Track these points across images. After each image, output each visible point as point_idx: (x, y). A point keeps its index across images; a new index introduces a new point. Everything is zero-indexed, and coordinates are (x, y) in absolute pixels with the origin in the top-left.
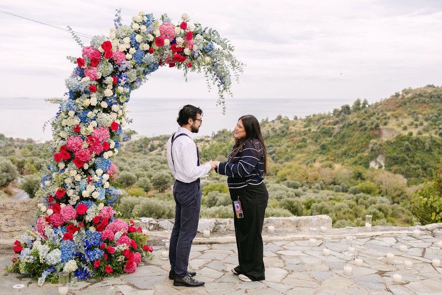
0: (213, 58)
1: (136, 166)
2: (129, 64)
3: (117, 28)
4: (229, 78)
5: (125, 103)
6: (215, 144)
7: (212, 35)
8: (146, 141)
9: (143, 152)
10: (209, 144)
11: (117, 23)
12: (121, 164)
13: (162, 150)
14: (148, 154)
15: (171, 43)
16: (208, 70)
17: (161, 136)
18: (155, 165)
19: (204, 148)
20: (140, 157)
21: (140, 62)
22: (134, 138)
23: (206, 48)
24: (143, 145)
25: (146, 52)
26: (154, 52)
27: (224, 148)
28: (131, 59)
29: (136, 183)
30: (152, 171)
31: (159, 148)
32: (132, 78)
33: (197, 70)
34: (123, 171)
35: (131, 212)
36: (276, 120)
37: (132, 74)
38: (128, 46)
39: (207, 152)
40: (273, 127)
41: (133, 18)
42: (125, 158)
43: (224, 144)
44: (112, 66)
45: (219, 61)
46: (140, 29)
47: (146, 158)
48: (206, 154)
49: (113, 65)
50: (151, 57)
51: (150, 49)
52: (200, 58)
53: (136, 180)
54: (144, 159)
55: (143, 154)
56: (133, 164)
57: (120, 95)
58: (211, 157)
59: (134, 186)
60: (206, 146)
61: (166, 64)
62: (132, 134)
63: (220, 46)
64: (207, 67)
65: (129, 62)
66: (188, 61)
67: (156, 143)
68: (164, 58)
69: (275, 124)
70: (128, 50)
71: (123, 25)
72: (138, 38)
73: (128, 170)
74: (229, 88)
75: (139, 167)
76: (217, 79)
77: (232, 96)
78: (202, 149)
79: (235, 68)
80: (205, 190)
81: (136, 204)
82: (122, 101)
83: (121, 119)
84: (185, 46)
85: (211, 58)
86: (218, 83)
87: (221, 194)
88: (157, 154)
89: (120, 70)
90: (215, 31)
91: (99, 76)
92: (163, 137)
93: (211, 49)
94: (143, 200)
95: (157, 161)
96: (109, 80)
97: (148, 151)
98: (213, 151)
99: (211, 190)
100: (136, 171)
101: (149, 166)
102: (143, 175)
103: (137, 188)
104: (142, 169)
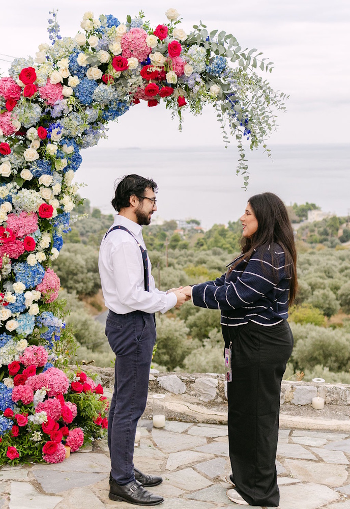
1: (312, 269)
2: (64, 105)
5: (70, 171)
8: (336, 222)
9: (329, 243)
14: (338, 247)
20: (321, 252)
22: (313, 217)
23: (210, 69)
24: (330, 231)
29: (310, 300)
30: (340, 279)
47: (332, 255)
50: (105, 90)
52: (197, 87)
53: (310, 295)
54: (328, 257)
55: (329, 247)
56: (307, 265)
59: (304, 304)
62: (310, 209)
75: (315, 272)
81: (301, 337)
97: (338, 241)
100: (311, 278)
101: (336, 270)
102: (322, 286)
103: (311, 308)
104: (323, 274)
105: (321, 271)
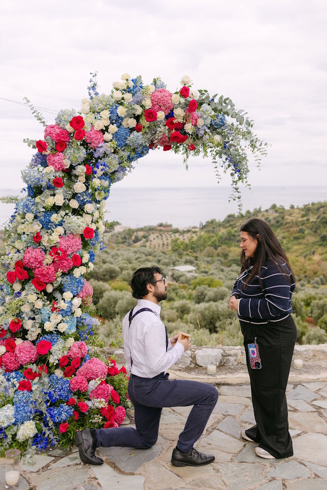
0: (224, 137)
1: (120, 259)
2: (108, 147)
3: (92, 98)
4: (246, 163)
5: (104, 200)
6: (203, 235)
7: (224, 104)
8: (130, 232)
9: (127, 244)
10: (197, 235)
11: (91, 91)
12: (104, 256)
13: (147, 241)
14: (132, 246)
15: (167, 117)
16: (217, 154)
17: (145, 227)
18: (139, 258)
19: (191, 239)
20: (123, 249)
21: (123, 144)
22: (117, 229)
23: (215, 123)
24: (127, 237)
25: (132, 130)
26: (143, 130)
27: (213, 240)
28: (111, 140)
29: (120, 276)
30: (136, 264)
31: (144, 240)
32: (112, 167)
33: (202, 154)
34: (106, 264)
35: (114, 307)
36: (270, 209)
37: (113, 162)
38: (107, 123)
39: (194, 244)
40: (266, 217)
41: (114, 84)
42: (108, 250)
43: (213, 235)
44: (84, 151)
45: (232, 140)
46: (123, 99)
47: (129, 250)
48: (193, 246)
49: (86, 149)
50: (138, 136)
51: (137, 126)
52: (207, 136)
53: (120, 273)
54: (128, 251)
55: (127, 246)
56: (116, 257)
57: (96, 190)
58: (198, 249)
59: (117, 279)
60: (193, 237)
61: (159, 146)
62: (115, 225)
63: (235, 119)
64: (215, 150)
65: (109, 144)
66: (189, 141)
67: (141, 234)
68: (157, 137)
69: (269, 213)
70: (107, 128)
71: (100, 94)
72: (121, 111)
73: (111, 263)
74: (246, 178)
75: (122, 260)
76: (229, 166)
77: (250, 189)
78: (189, 240)
79: (256, 150)
80: (193, 284)
82: (98, 198)
83: (98, 222)
84: (186, 121)
85: (223, 136)
86: (232, 171)
87: (211, 288)
88: (141, 246)
89: (96, 155)
90: (228, 99)
91: (67, 164)
92: (148, 228)
93: (223, 124)
94: (127, 294)
95: (141, 253)
96: (81, 170)
97: (132, 242)
98: (201, 242)
99: (199, 284)
100: (120, 264)
101: (134, 259)
102: (127, 268)
103: (121, 281)
104: (126, 262)
105: (125, 260)
